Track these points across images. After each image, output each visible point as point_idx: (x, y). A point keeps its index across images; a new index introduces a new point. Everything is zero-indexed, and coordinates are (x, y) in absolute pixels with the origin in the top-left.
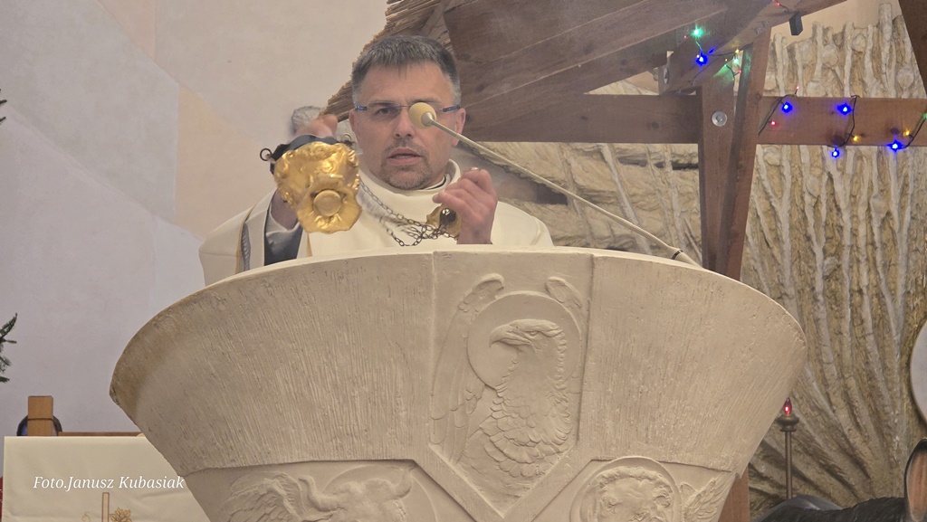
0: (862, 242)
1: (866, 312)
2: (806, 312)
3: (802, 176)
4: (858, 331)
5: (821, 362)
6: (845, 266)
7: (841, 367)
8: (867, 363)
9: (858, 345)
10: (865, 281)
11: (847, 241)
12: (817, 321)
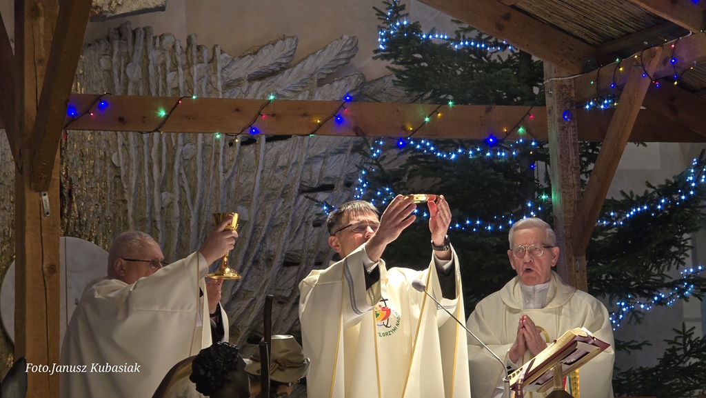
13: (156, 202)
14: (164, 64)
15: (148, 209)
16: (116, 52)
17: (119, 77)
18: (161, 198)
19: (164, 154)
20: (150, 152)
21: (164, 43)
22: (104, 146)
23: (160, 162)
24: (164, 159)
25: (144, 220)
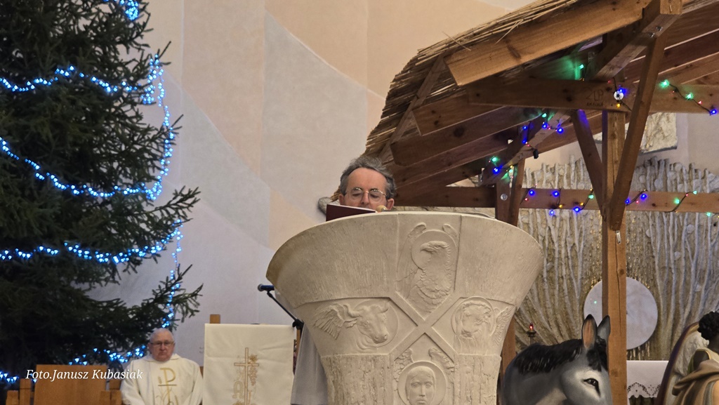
0: (563, 256)
1: (565, 286)
2: (539, 286)
3: (537, 227)
4: (561, 294)
5: (546, 308)
6: (556, 266)
7: (554, 310)
8: (565, 308)
9: (561, 300)
10: (564, 273)
11: (557, 256)
12: (544, 290)
13: (672, 258)
14: (676, 180)
15: (666, 261)
16: (648, 174)
17: (650, 187)
18: (674, 255)
19: (676, 230)
20: (668, 229)
21: (676, 167)
22: (642, 226)
23: (673, 235)
24: (676, 233)
25: (664, 268)
